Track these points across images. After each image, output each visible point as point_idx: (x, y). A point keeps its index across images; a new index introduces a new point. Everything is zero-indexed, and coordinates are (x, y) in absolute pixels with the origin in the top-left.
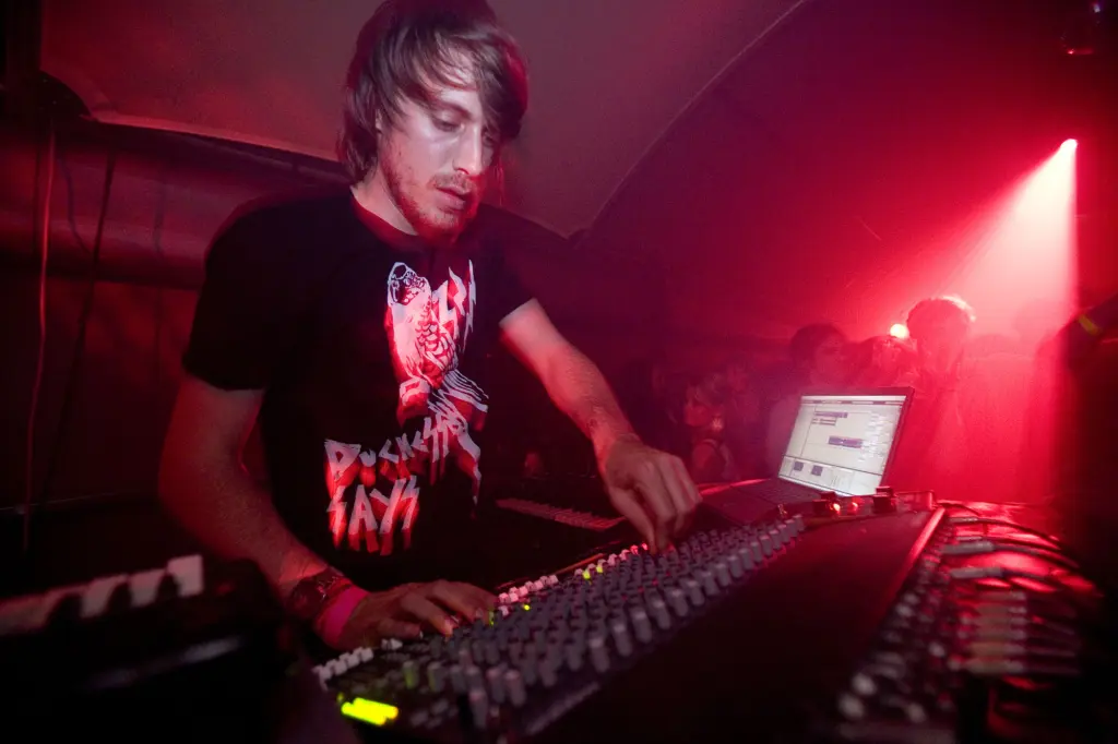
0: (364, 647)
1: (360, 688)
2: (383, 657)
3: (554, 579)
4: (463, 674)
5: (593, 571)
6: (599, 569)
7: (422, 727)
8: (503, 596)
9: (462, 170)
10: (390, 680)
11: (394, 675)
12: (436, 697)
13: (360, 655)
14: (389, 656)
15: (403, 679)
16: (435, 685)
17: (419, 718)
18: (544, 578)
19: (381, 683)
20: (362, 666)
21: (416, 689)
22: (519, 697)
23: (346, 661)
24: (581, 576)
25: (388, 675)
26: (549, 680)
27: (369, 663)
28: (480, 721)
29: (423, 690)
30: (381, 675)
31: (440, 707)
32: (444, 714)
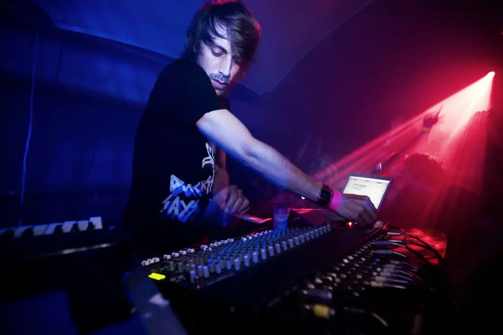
0: (157, 257)
1: (154, 270)
2: (163, 262)
3: (232, 240)
4: (190, 266)
5: (248, 238)
6: (250, 238)
7: (173, 282)
8: (212, 244)
9: (222, 73)
10: (165, 268)
11: (167, 267)
12: (179, 274)
13: (155, 260)
14: (165, 262)
15: (169, 268)
16: (180, 270)
17: (173, 280)
18: (229, 239)
19: (162, 269)
20: (155, 263)
21: (174, 271)
22: (207, 275)
23: (149, 261)
24: (243, 239)
25: (165, 267)
26: (219, 271)
27: (158, 263)
28: (192, 281)
29: (176, 272)
30: (162, 267)
31: (181, 277)
32: (182, 279)
